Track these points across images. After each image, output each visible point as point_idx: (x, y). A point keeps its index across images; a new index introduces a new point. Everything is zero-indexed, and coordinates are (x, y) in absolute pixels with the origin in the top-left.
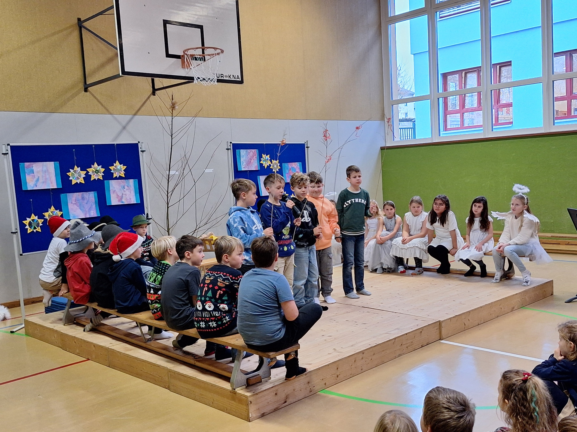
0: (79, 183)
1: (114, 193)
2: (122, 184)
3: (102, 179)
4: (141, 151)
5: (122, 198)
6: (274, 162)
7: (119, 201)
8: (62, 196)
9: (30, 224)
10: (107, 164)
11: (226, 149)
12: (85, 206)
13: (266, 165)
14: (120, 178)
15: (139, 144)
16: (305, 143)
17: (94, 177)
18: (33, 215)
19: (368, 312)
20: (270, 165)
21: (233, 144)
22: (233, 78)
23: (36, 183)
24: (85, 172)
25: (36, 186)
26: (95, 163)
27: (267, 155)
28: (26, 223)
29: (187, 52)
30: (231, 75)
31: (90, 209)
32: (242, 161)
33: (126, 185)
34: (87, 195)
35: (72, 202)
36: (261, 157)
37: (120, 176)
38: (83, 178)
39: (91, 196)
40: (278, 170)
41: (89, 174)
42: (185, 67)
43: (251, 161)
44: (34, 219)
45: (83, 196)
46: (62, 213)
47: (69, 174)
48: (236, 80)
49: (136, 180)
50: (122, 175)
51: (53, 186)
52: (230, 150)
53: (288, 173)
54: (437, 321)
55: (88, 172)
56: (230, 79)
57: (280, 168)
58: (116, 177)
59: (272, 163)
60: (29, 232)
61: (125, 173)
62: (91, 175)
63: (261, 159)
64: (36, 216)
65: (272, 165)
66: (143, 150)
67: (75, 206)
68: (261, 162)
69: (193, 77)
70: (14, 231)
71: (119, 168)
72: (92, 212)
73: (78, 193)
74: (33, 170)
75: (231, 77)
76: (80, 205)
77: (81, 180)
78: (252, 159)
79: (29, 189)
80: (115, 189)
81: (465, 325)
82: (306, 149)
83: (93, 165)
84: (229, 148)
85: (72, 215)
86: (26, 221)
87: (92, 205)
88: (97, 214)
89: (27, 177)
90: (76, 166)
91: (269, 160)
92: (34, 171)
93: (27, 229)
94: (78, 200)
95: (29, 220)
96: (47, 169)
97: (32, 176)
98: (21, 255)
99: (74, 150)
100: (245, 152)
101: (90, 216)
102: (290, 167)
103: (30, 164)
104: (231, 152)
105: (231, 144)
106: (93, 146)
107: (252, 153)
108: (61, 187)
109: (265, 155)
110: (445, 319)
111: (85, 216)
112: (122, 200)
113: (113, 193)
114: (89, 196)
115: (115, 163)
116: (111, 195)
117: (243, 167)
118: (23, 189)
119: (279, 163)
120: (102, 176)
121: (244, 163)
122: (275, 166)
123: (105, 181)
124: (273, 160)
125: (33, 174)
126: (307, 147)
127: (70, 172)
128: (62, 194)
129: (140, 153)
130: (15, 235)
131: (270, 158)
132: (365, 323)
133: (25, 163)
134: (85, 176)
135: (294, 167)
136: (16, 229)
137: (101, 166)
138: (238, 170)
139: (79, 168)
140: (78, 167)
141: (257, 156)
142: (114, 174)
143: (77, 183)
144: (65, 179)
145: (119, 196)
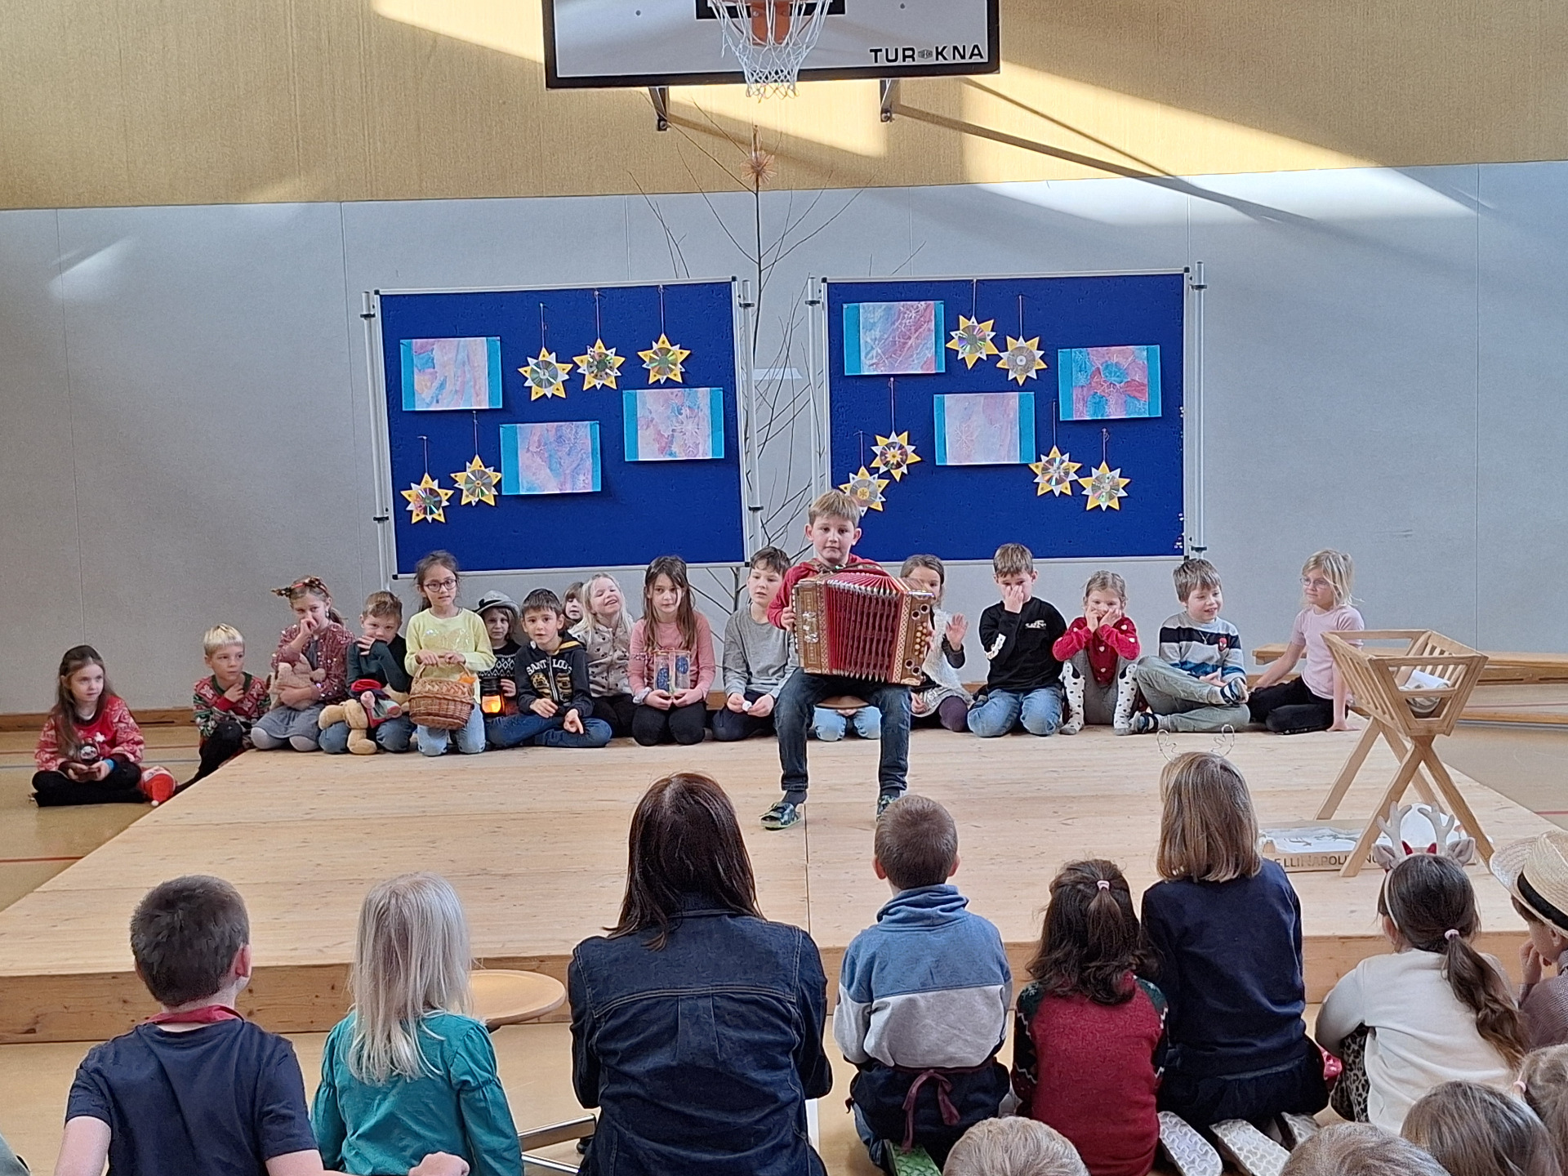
0: (549, 396)
1: (648, 427)
3: (614, 386)
5: (672, 442)
8: (504, 429)
10: (630, 345)
12: (562, 461)
17: (591, 381)
24: (571, 366)
25: (437, 402)
26: (599, 341)
31: (576, 472)
34: (571, 430)
35: (528, 448)
38: (564, 382)
39: (583, 435)
41: (579, 371)
42: (767, 39)
45: (561, 433)
46: (498, 475)
47: (525, 372)
55: (576, 366)
62: (584, 376)
67: (537, 460)
72: (582, 477)
73: (546, 425)
74: (433, 359)
76: (550, 456)
77: (557, 389)
80: (653, 415)
83: (593, 347)
85: (528, 483)
87: (582, 459)
88: (595, 485)
90: (544, 351)
94: (546, 444)
97: (431, 374)
101: (574, 489)
106: (597, 293)
108: (501, 407)
111: (562, 490)
113: (645, 427)
114: (577, 432)
116: (639, 432)
120: (616, 377)
123: (624, 393)
125: (432, 370)
127: (527, 364)
128: (505, 425)
134: (567, 377)
139: (554, 355)
140: (550, 352)
143: (545, 395)
145: (663, 435)
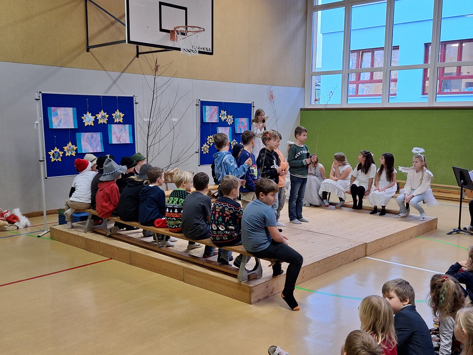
0: (90, 125)
1: (114, 134)
2: (121, 128)
3: (106, 123)
4: (135, 103)
6: (229, 116)
7: (118, 141)
8: (77, 134)
9: (53, 155)
10: (110, 112)
11: (196, 105)
12: (93, 143)
13: (223, 119)
14: (120, 123)
15: (134, 97)
16: (252, 103)
17: (101, 121)
18: (56, 148)
19: (312, 234)
20: (226, 119)
21: (201, 101)
22: (206, 50)
23: (59, 124)
24: (95, 117)
25: (59, 126)
26: (102, 110)
27: (224, 111)
28: (51, 154)
29: (178, 29)
30: (204, 48)
31: (97, 146)
32: (207, 115)
33: (123, 128)
34: (95, 134)
35: (84, 140)
36: (220, 112)
37: (119, 121)
38: (93, 121)
39: (98, 136)
40: (231, 123)
41: (98, 118)
42: (175, 40)
43: (213, 115)
44: (56, 151)
45: (92, 136)
46: (76, 147)
47: (83, 118)
48: (208, 51)
49: (130, 125)
50: (121, 120)
51: (71, 126)
52: (198, 106)
53: (238, 126)
54: (364, 243)
55: (96, 117)
56: (204, 51)
57: (233, 122)
58: (117, 122)
59: (227, 118)
60: (52, 161)
61: (123, 119)
62: (99, 120)
63: (220, 114)
64: (58, 149)
65: (227, 119)
66: (136, 102)
67: (86, 143)
68: (220, 117)
69: (180, 48)
70: (41, 160)
71: (118, 115)
72: (98, 148)
73: (88, 133)
75: (204, 49)
76: (90, 142)
77: (92, 123)
78: (214, 114)
79: (54, 128)
80: (116, 131)
81: (381, 247)
82: (252, 108)
83: (101, 112)
84: (198, 104)
85: (84, 149)
86: (51, 152)
87: (98, 143)
88: (102, 150)
89: (52, 118)
90: (88, 112)
91: (226, 115)
92: (58, 114)
93: (51, 158)
94: (89, 139)
95: (53, 152)
96: (67, 113)
97: (57, 118)
98: (46, 178)
99: (87, 99)
100: (209, 108)
101: (97, 151)
102: (240, 121)
103: (56, 108)
104: (199, 108)
105: (200, 101)
106: (101, 97)
107: (214, 109)
108: (77, 128)
109: (223, 111)
110: (370, 242)
111: (93, 151)
112: (120, 140)
114: (96, 135)
115: (116, 111)
116: (112, 136)
117: (207, 120)
118: (50, 128)
119: (232, 118)
120: (107, 120)
121: (208, 117)
122: (230, 120)
123: (109, 125)
124: (228, 115)
125: (57, 116)
126: (253, 107)
127: (83, 116)
128: (77, 133)
129: (134, 104)
130: (42, 163)
131: (226, 114)
132: (313, 242)
133: (52, 108)
134: (94, 120)
135: (243, 122)
136: (43, 158)
137: (106, 113)
138: (204, 122)
139: (91, 114)
140: (89, 113)
141: (217, 111)
142: (115, 120)
143: (88, 125)
144: (80, 121)
145: (118, 137)
